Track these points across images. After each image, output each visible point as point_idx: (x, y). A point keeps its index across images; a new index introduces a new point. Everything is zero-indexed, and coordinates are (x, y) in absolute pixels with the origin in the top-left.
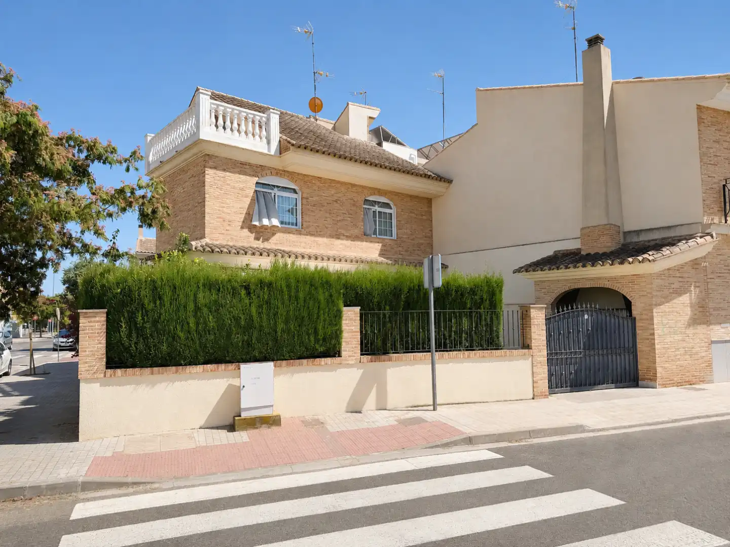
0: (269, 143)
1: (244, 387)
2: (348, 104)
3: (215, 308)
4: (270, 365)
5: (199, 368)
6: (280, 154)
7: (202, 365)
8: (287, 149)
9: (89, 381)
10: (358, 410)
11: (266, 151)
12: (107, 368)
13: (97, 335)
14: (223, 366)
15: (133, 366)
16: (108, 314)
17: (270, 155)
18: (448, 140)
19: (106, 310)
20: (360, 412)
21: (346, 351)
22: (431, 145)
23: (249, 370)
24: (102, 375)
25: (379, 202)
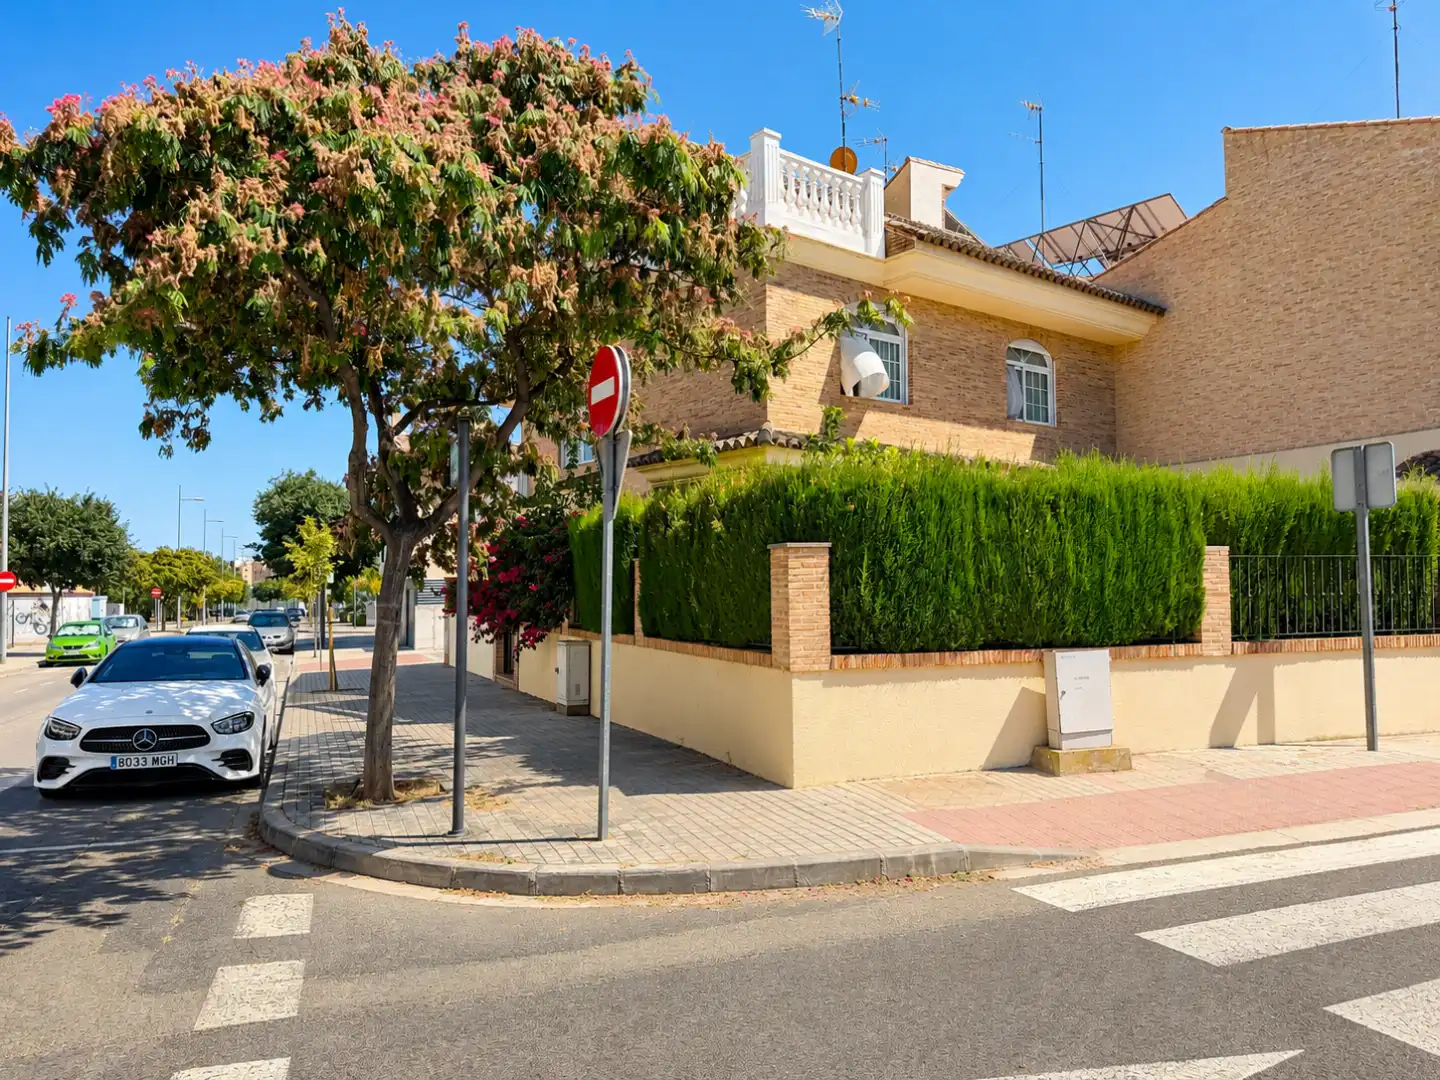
0: (866, 233)
1: (1064, 693)
2: (908, 160)
3: (1005, 541)
4: (1103, 655)
5: (977, 656)
6: (887, 256)
7: (981, 652)
8: (905, 246)
9: (805, 674)
10: (1228, 742)
11: (861, 250)
12: (834, 652)
13: (816, 590)
14: (1013, 654)
15: (876, 649)
16: (832, 552)
17: (868, 257)
18: (1046, 236)
19: (829, 544)
20: (1231, 747)
21: (1208, 631)
22: (1009, 245)
23: (1069, 662)
24: (826, 667)
25: (1026, 352)
